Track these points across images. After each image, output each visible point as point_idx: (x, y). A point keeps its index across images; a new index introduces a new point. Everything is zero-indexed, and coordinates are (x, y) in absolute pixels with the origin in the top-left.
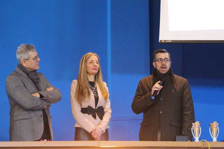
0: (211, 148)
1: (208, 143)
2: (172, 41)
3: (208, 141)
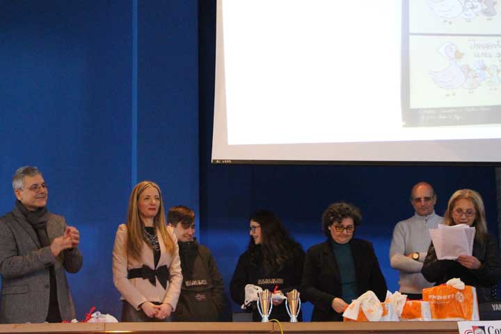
0: (284, 332)
1: (280, 325)
2: (232, 160)
3: (280, 321)
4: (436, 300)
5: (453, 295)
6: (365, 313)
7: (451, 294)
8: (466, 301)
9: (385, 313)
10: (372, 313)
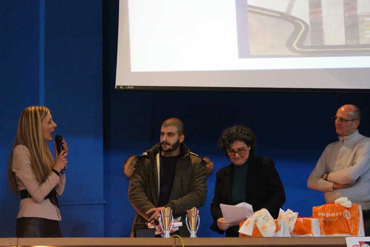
1: (182, 241)
2: (134, 86)
4: (325, 217)
5: (341, 213)
6: (259, 229)
7: (339, 211)
8: (353, 218)
9: (278, 229)
10: (266, 229)
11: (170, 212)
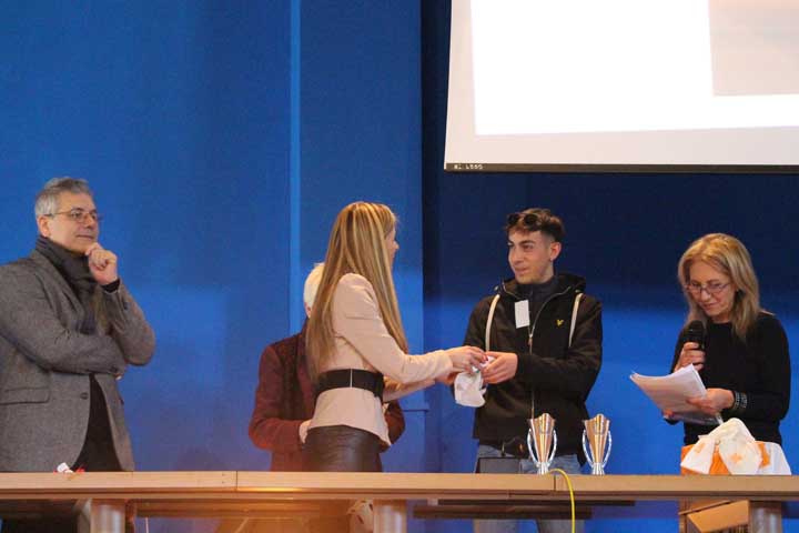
0: (576, 494)
1: (568, 480)
2: (483, 165)
6: (725, 461)
9: (765, 461)
11: (550, 423)
